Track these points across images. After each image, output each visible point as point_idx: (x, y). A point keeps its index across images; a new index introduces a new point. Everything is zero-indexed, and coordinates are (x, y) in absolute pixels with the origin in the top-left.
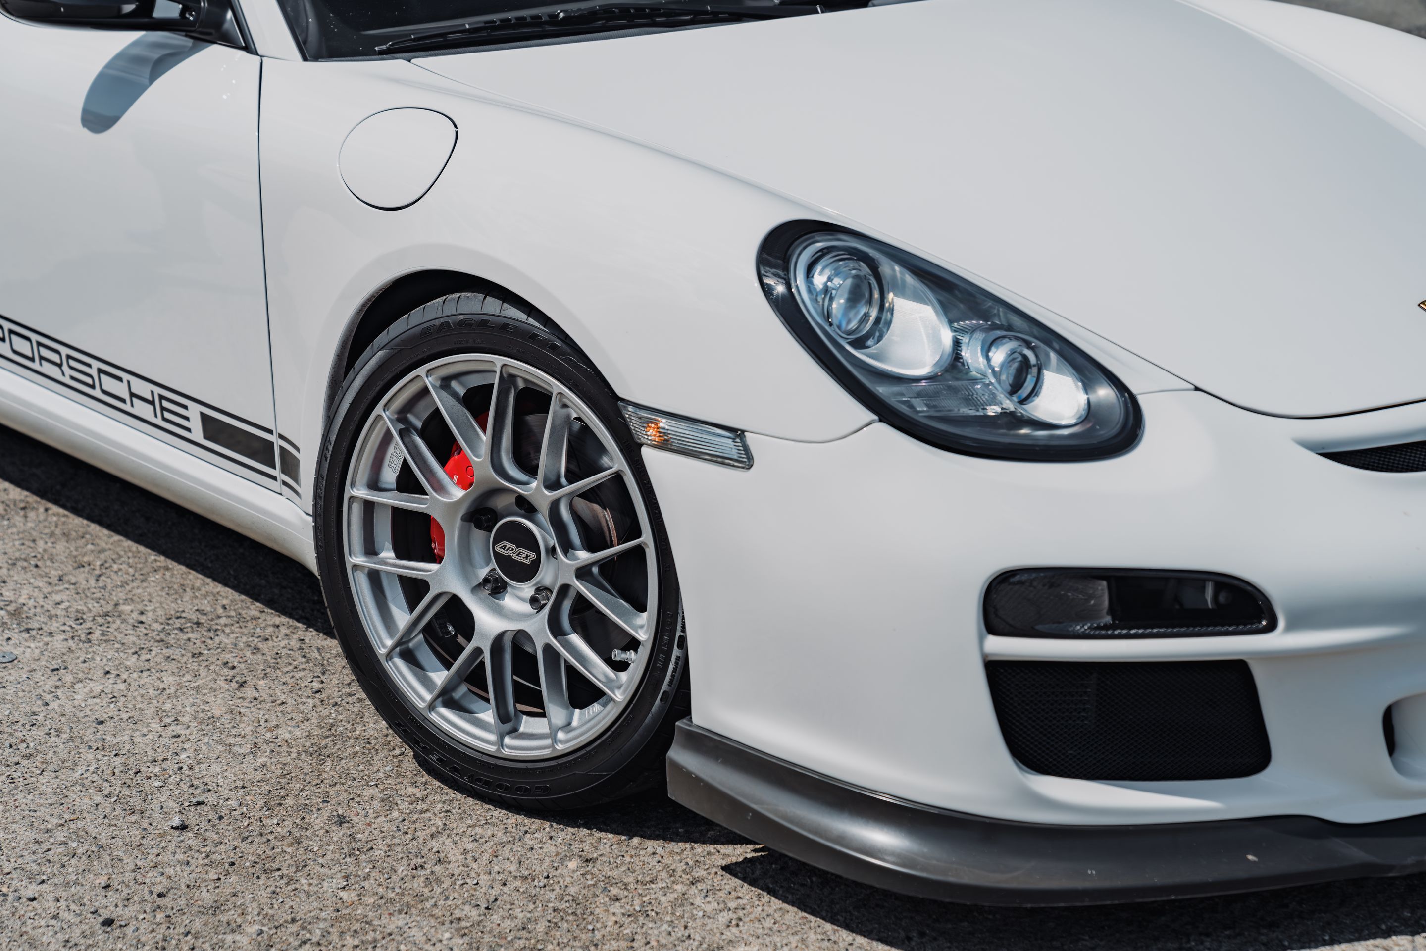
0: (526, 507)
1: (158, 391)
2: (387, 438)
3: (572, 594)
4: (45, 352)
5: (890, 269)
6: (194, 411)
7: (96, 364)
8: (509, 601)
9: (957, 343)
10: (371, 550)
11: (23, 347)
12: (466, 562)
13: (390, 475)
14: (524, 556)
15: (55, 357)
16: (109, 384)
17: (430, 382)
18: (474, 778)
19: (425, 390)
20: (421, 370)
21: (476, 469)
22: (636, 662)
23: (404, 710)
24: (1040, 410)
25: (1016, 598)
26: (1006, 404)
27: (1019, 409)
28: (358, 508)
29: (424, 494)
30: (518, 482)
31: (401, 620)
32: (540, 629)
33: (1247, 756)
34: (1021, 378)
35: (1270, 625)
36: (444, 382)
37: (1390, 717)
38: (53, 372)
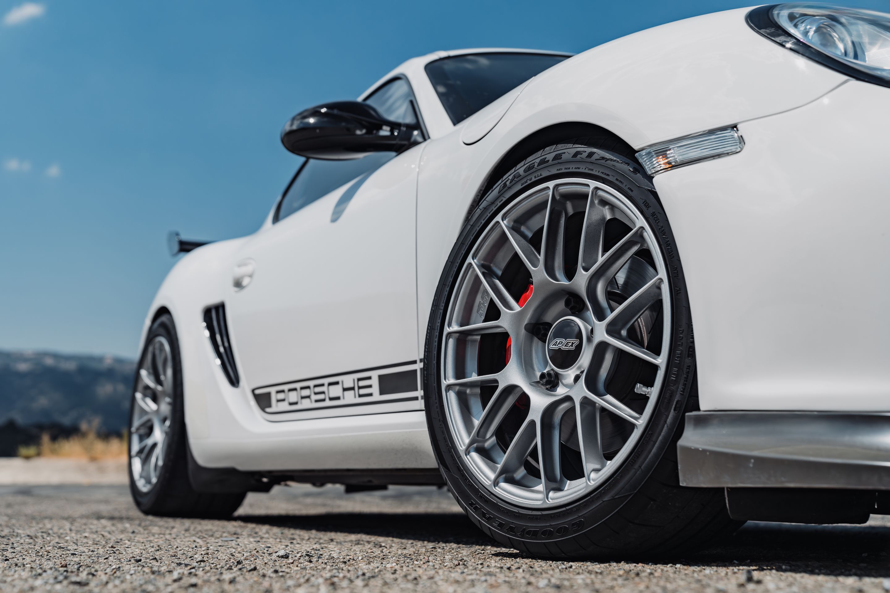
0: (573, 301)
1: (356, 375)
4: (304, 393)
6: (375, 377)
7: (327, 381)
8: (559, 388)
11: (293, 397)
13: (478, 320)
14: (570, 345)
15: (308, 392)
17: (505, 226)
18: (525, 532)
19: (503, 238)
20: (498, 218)
21: (535, 279)
22: (654, 393)
23: (476, 491)
28: (452, 342)
29: (500, 316)
30: (564, 280)
31: (477, 422)
32: (580, 394)
36: (516, 225)
38: (306, 403)
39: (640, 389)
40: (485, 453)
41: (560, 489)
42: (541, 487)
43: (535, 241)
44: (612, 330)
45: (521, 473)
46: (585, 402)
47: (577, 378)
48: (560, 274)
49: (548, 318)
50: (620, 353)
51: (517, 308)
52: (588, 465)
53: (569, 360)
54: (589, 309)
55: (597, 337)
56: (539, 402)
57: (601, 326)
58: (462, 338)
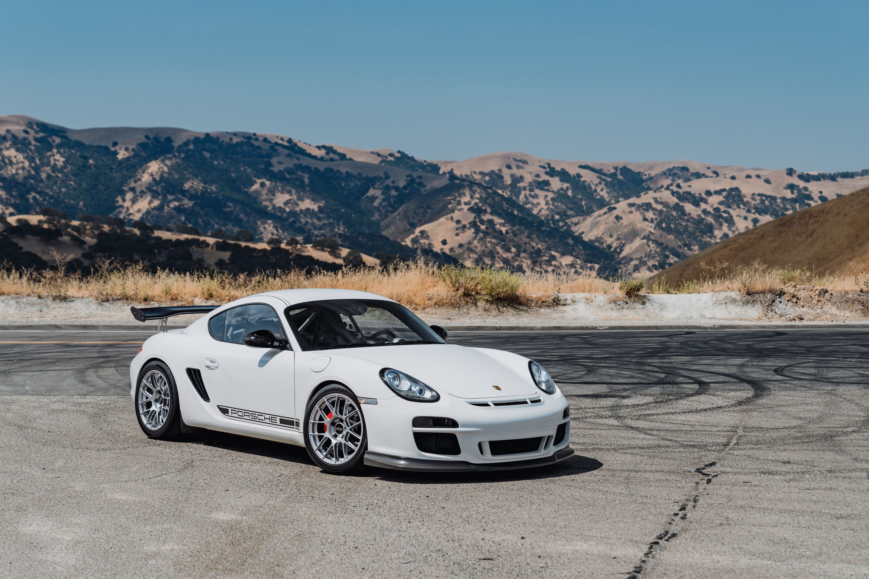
0: (341, 420)
1: (271, 416)
2: (318, 410)
3: (349, 434)
4: (246, 414)
5: (401, 375)
6: (278, 418)
7: (257, 414)
8: (338, 438)
9: (411, 386)
10: (313, 432)
11: (240, 414)
12: (330, 432)
13: (317, 418)
14: (340, 429)
15: (248, 414)
16: (260, 417)
17: (325, 400)
18: (331, 470)
19: (324, 402)
20: (324, 398)
21: (333, 415)
22: (359, 444)
23: (319, 460)
24: (424, 396)
25: (418, 421)
26: (419, 395)
27: (421, 396)
28: (311, 424)
29: (323, 420)
30: (340, 416)
31: (318, 444)
32: (343, 441)
33: (457, 451)
34: (421, 392)
35: (458, 427)
36: (328, 400)
37: (480, 445)
38: (247, 418)
39: (356, 443)
40: (320, 451)
41: (338, 461)
42: (334, 459)
43: (333, 404)
44: (350, 429)
45: (329, 456)
46: (344, 444)
47: (342, 437)
48: (338, 414)
49: (336, 421)
50: (351, 434)
51: (328, 420)
52: (345, 456)
53: (340, 432)
54: (345, 423)
55: (347, 430)
56: (334, 442)
57: (348, 428)
58: (314, 424)
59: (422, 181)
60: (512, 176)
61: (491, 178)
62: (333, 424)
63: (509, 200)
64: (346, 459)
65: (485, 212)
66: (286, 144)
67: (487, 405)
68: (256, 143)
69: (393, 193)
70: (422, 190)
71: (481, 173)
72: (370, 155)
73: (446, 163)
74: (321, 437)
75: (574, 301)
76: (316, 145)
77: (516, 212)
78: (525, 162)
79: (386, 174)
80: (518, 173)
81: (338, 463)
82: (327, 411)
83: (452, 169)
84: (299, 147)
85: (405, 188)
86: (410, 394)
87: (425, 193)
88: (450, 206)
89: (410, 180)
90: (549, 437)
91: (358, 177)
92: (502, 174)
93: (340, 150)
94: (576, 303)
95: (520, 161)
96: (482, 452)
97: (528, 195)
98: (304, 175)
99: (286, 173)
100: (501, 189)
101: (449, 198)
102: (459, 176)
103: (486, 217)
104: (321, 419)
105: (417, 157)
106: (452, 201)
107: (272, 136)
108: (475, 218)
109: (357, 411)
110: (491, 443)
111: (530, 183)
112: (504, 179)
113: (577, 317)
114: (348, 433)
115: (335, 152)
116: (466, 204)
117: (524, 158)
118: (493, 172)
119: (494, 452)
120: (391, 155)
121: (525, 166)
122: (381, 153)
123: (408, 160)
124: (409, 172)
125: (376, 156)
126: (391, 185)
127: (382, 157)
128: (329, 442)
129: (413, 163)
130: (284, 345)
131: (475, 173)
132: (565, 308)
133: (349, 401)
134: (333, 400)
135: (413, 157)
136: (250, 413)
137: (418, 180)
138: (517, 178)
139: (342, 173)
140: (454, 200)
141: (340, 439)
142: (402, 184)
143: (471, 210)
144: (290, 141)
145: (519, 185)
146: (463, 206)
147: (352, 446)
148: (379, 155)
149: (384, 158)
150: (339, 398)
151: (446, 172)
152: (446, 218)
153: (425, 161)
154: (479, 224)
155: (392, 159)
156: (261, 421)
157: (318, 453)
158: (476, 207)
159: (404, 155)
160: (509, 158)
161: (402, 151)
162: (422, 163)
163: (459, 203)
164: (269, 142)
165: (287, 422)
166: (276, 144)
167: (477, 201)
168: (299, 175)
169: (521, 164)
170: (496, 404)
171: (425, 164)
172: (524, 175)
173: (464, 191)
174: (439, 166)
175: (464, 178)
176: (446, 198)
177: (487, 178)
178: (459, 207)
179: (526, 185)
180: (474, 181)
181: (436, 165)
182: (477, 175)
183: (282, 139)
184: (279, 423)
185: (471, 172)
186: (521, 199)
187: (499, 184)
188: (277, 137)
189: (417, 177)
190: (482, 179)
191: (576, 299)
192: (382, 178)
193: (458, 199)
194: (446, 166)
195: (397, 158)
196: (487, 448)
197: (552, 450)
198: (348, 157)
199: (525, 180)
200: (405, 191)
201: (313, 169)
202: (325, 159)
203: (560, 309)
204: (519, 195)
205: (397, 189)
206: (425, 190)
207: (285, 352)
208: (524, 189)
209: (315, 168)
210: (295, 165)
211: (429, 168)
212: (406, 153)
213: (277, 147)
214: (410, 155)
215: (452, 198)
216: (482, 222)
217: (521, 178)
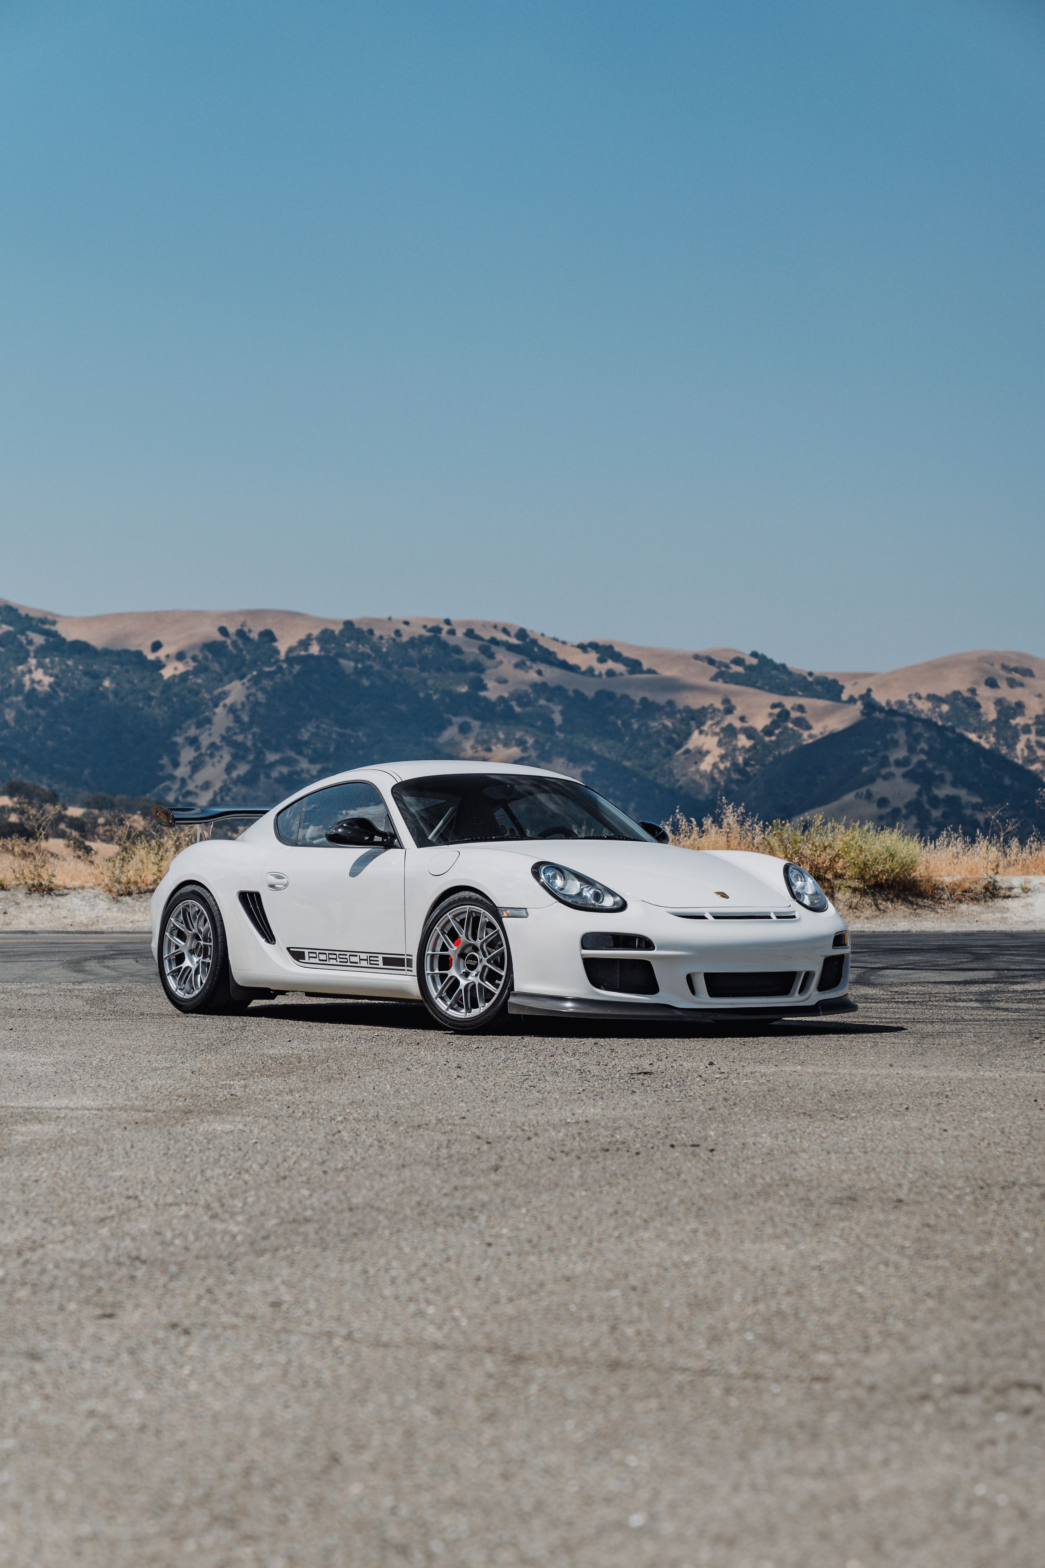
0: (475, 949)
1: (369, 954)
2: (438, 936)
3: (487, 970)
4: (331, 956)
5: (565, 872)
6: (381, 957)
7: (348, 954)
8: (470, 978)
9: (582, 889)
11: (323, 957)
12: (458, 968)
13: (438, 948)
14: (474, 963)
15: (334, 957)
16: (353, 959)
17: (450, 917)
18: (459, 1027)
19: (449, 921)
20: (447, 914)
21: (462, 939)
22: (501, 983)
24: (603, 904)
25: (590, 940)
26: (593, 902)
27: (597, 904)
28: (429, 957)
29: (447, 950)
30: (473, 942)
31: (439, 988)
32: (477, 981)
33: (652, 988)
34: (597, 896)
35: (653, 949)
36: (454, 918)
37: (689, 978)
39: (497, 982)
40: (442, 998)
41: (471, 1012)
42: (464, 1011)
43: (461, 923)
44: (489, 961)
45: (456, 1006)
46: (479, 984)
47: (476, 975)
48: (470, 938)
49: (466, 951)
50: (490, 969)
51: (455, 948)
52: (480, 1005)
53: (472, 968)
54: (480, 952)
55: (483, 962)
56: (463, 982)
57: (485, 959)
58: (432, 956)
59: (803, 715)
60: (999, 702)
61: (954, 708)
62: (462, 955)
63: (992, 755)
64: (483, 1007)
65: (941, 779)
66: (514, 641)
67: (703, 917)
68: (452, 641)
69: (743, 741)
70: (805, 734)
71: (931, 697)
72: (693, 661)
73: (856, 677)
74: (443, 977)
75: (1026, 890)
76: (577, 641)
77: (1007, 781)
78: (1028, 673)
79: (726, 701)
80: (1012, 695)
81: (469, 1015)
82: (453, 936)
83: (869, 690)
84: (541, 648)
85: (768, 731)
86: (580, 902)
87: (811, 741)
88: (865, 769)
89: (779, 715)
90: (808, 975)
91: (667, 709)
92: (978, 699)
93: (626, 654)
94: (1029, 893)
95: (1016, 670)
96: (693, 992)
97: (1033, 744)
98: (551, 705)
99: (513, 703)
100: (974, 731)
101: (863, 751)
102: (884, 704)
103: (945, 791)
104: (444, 948)
105: (792, 665)
106: (870, 758)
107: (484, 625)
108: (919, 793)
109: (498, 932)
110: (708, 977)
111: (1037, 717)
112: (982, 710)
113: (1031, 918)
114: (484, 967)
115: (617, 657)
116: (898, 763)
117: (1026, 664)
118: (956, 694)
119: (713, 992)
120: (738, 661)
121: (1027, 680)
122: (717, 659)
123: (773, 672)
124: (775, 698)
125: (706, 664)
126: (738, 724)
127: (719, 667)
128: (456, 983)
129: (785, 678)
130: (390, 841)
131: (919, 697)
132: (1009, 903)
133: (486, 916)
134: (462, 917)
135: (783, 666)
136: (338, 953)
137: (794, 714)
138: (1009, 707)
139: (632, 702)
140: (872, 755)
141: (473, 978)
142: (760, 722)
143: (909, 776)
144: (522, 634)
145: (1013, 722)
146: (893, 769)
147: (491, 987)
148: (711, 662)
149: (723, 669)
150: (471, 913)
151: (856, 696)
152: (857, 796)
153: (811, 674)
154: (927, 807)
155: (740, 669)
156: (354, 965)
157: (439, 1002)
158: (921, 771)
159: (764, 662)
160: (992, 665)
161: (760, 652)
162: (805, 678)
163: (885, 762)
164: (478, 638)
165: (393, 962)
166: (494, 641)
167: (923, 757)
168: (541, 706)
169: (1017, 676)
170: (716, 917)
171: (810, 679)
172: (1025, 700)
173: (896, 736)
174: (841, 683)
175: (895, 708)
176: (856, 753)
177: (945, 708)
178: (884, 771)
179: (1030, 722)
180: (916, 715)
181: (835, 681)
182: (923, 700)
183: (505, 631)
184: (381, 965)
185: (910, 696)
186: (1019, 753)
187: (971, 720)
188: (495, 627)
189: (793, 708)
190: (933, 710)
191: (1030, 886)
192: (719, 710)
193: (880, 754)
194: (856, 683)
195: (750, 668)
196: (701, 984)
197: (813, 996)
198: (645, 667)
199: (1026, 712)
200: (767, 739)
201: (571, 694)
202: (597, 673)
203: (998, 905)
204: (1016, 744)
205: (750, 733)
206: (810, 736)
207: (392, 851)
208: (1026, 729)
209: (576, 692)
210: (534, 686)
211: (819, 688)
212: (769, 656)
213: (494, 648)
214: (778, 660)
215: (870, 751)
216: (935, 802)
217: (1019, 708)
